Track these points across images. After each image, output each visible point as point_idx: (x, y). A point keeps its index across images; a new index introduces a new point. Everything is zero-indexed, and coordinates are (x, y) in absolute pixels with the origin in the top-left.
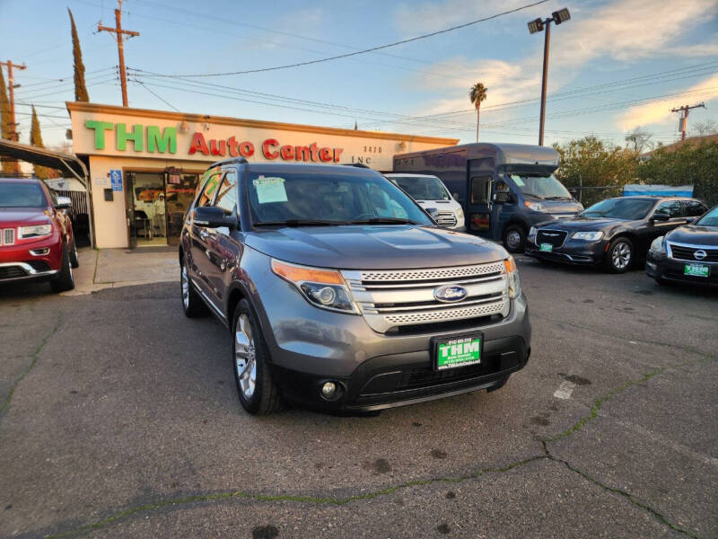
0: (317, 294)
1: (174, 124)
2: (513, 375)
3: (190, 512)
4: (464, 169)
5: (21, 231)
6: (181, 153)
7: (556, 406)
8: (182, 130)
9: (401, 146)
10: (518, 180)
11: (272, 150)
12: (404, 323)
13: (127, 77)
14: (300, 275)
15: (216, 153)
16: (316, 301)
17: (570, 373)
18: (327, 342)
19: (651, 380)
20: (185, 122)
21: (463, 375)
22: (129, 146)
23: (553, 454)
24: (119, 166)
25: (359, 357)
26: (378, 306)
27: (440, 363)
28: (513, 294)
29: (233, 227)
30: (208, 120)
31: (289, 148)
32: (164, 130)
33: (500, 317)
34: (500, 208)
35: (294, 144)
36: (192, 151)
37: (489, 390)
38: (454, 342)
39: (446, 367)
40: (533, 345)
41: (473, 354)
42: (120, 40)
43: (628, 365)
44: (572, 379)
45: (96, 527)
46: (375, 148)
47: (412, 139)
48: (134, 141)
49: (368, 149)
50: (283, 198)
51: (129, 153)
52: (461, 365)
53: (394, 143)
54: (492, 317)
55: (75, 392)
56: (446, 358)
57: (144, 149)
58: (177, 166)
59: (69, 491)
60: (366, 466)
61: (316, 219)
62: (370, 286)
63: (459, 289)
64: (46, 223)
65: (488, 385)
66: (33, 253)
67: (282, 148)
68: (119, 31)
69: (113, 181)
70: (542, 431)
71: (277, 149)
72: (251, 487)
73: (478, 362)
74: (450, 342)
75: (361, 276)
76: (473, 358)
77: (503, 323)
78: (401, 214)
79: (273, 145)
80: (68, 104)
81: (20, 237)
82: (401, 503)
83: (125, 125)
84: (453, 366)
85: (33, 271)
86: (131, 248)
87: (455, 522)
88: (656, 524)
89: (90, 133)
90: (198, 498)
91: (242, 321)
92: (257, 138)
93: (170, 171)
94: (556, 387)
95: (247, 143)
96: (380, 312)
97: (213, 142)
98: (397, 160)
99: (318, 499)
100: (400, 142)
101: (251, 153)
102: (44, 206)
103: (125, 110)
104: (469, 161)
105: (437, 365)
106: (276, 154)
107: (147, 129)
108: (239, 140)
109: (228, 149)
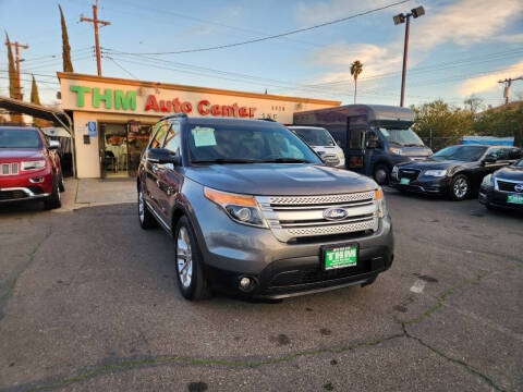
0: (238, 213)
1: (134, 89)
2: (380, 274)
3: (143, 370)
4: (345, 123)
5: (24, 165)
6: (140, 110)
7: (412, 298)
8: (140, 93)
9: (299, 106)
10: (384, 132)
11: (205, 108)
12: (301, 235)
13: (101, 55)
14: (225, 199)
15: (164, 110)
16: (237, 218)
17: (423, 274)
18: (244, 248)
19: (482, 280)
20: (143, 88)
21: (343, 274)
22: (102, 104)
23: (410, 333)
24: (94, 119)
25: (268, 259)
26: (282, 222)
27: (327, 265)
28: (381, 215)
29: (177, 164)
30: (159, 86)
31: (217, 107)
32: (127, 93)
33: (371, 232)
34: (371, 153)
35: (221, 105)
36: (147, 108)
37: (363, 285)
38: (338, 249)
39: (331, 268)
40: (396, 252)
41: (351, 258)
42: (96, 28)
43: (465, 269)
44: (424, 278)
45: (75, 380)
46: (280, 108)
47: (307, 101)
48: (105, 101)
49: (275, 108)
50: (214, 143)
51: (102, 109)
52: (343, 266)
53: (294, 104)
54: (366, 232)
55: (60, 282)
56: (331, 262)
57: (113, 106)
58: (137, 119)
59: (56, 354)
60: (272, 339)
61: (237, 158)
62: (276, 207)
63: (342, 211)
64: (41, 159)
65: (362, 282)
66: (32, 181)
67: (213, 107)
68: (96, 22)
69: (90, 130)
70: (402, 316)
71: (209, 107)
72: (188, 353)
73: (355, 264)
74: (334, 250)
75: (270, 200)
76: (351, 261)
77: (374, 236)
78: (298, 155)
79: (206, 105)
80: (58, 73)
81: (22, 169)
82: (297, 367)
83: (98, 90)
84: (336, 267)
85: (32, 194)
86: (103, 178)
87: (337, 382)
88: (486, 386)
89: (73, 95)
90: (149, 361)
91: (182, 232)
92: (194, 99)
93: (131, 123)
94: (412, 283)
95: (187, 103)
96: (283, 227)
97: (162, 102)
98: (296, 116)
99: (237, 363)
100: (298, 103)
101: (190, 110)
102: (40, 147)
103: (99, 79)
104: (349, 118)
105: (324, 267)
106: (209, 111)
107: (115, 92)
108: (182, 101)
109: (172, 107)
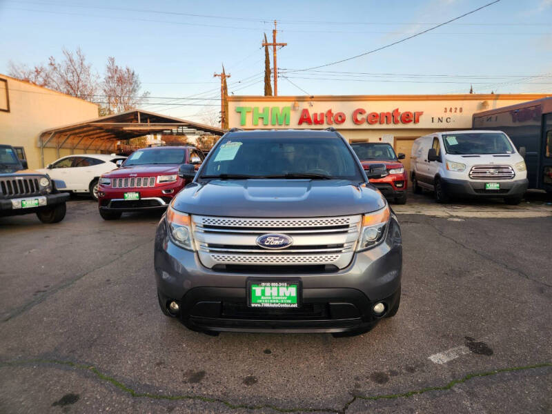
1: (289, 104)
3: (56, 371)
4: (539, 124)
5: (159, 178)
6: (293, 125)
7: (417, 367)
8: (294, 108)
9: (484, 105)
11: (359, 117)
12: (231, 262)
13: (278, 75)
15: (317, 122)
17: (481, 340)
20: (297, 102)
22: (260, 122)
25: (187, 285)
26: (211, 245)
27: (253, 301)
30: (313, 99)
31: (375, 116)
32: (283, 109)
33: (334, 269)
35: (378, 112)
36: (300, 122)
38: (268, 284)
39: (259, 305)
41: (289, 298)
42: (275, 50)
44: (475, 346)
46: (456, 109)
47: (498, 97)
48: (263, 118)
49: (448, 110)
51: (261, 126)
52: (275, 305)
53: (476, 103)
54: (326, 267)
56: (259, 298)
57: (269, 123)
60: (188, 373)
62: (209, 229)
63: (281, 238)
64: (175, 173)
65: (334, 331)
66: (164, 192)
67: (368, 115)
68: (275, 45)
70: (369, 387)
71: (364, 116)
73: (296, 306)
74: (263, 284)
75: (202, 220)
76: (290, 301)
79: (361, 113)
81: (158, 182)
83: (258, 108)
84: (267, 305)
85: (163, 203)
89: (238, 115)
90: (71, 364)
92: (348, 109)
95: (339, 113)
96: (211, 251)
97: (315, 115)
98: (475, 117)
100: (482, 101)
101: (343, 121)
102: (183, 163)
104: (544, 115)
105: (250, 303)
106: (363, 120)
107: (272, 109)
108: (335, 112)
109: (325, 119)
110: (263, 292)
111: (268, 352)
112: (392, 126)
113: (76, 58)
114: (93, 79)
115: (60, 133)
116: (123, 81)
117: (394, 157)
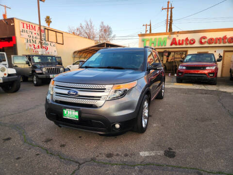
6: (168, 45)
15: (180, 44)
22: (152, 45)
27: (64, 116)
30: (178, 33)
31: (211, 39)
32: (163, 39)
36: (171, 45)
39: (66, 118)
48: (154, 43)
54: (93, 106)
56: (66, 114)
58: (167, 50)
62: (58, 87)
67: (209, 39)
68: (168, 9)
71: (206, 40)
73: (78, 119)
74: (67, 109)
76: (76, 117)
79: (204, 39)
83: (152, 39)
89: (142, 42)
92: (197, 37)
95: (192, 39)
96: (56, 95)
97: (179, 40)
101: (194, 43)
106: (205, 42)
107: (158, 39)
108: (189, 39)
109: (184, 42)
110: (67, 112)
111: (80, 137)
112: (222, 45)
113: (89, 23)
114: (94, 31)
115: (80, 52)
116: (106, 30)
117: (214, 60)
